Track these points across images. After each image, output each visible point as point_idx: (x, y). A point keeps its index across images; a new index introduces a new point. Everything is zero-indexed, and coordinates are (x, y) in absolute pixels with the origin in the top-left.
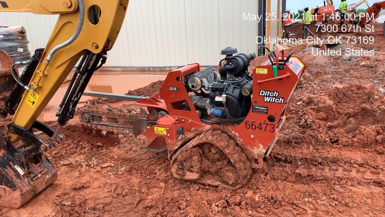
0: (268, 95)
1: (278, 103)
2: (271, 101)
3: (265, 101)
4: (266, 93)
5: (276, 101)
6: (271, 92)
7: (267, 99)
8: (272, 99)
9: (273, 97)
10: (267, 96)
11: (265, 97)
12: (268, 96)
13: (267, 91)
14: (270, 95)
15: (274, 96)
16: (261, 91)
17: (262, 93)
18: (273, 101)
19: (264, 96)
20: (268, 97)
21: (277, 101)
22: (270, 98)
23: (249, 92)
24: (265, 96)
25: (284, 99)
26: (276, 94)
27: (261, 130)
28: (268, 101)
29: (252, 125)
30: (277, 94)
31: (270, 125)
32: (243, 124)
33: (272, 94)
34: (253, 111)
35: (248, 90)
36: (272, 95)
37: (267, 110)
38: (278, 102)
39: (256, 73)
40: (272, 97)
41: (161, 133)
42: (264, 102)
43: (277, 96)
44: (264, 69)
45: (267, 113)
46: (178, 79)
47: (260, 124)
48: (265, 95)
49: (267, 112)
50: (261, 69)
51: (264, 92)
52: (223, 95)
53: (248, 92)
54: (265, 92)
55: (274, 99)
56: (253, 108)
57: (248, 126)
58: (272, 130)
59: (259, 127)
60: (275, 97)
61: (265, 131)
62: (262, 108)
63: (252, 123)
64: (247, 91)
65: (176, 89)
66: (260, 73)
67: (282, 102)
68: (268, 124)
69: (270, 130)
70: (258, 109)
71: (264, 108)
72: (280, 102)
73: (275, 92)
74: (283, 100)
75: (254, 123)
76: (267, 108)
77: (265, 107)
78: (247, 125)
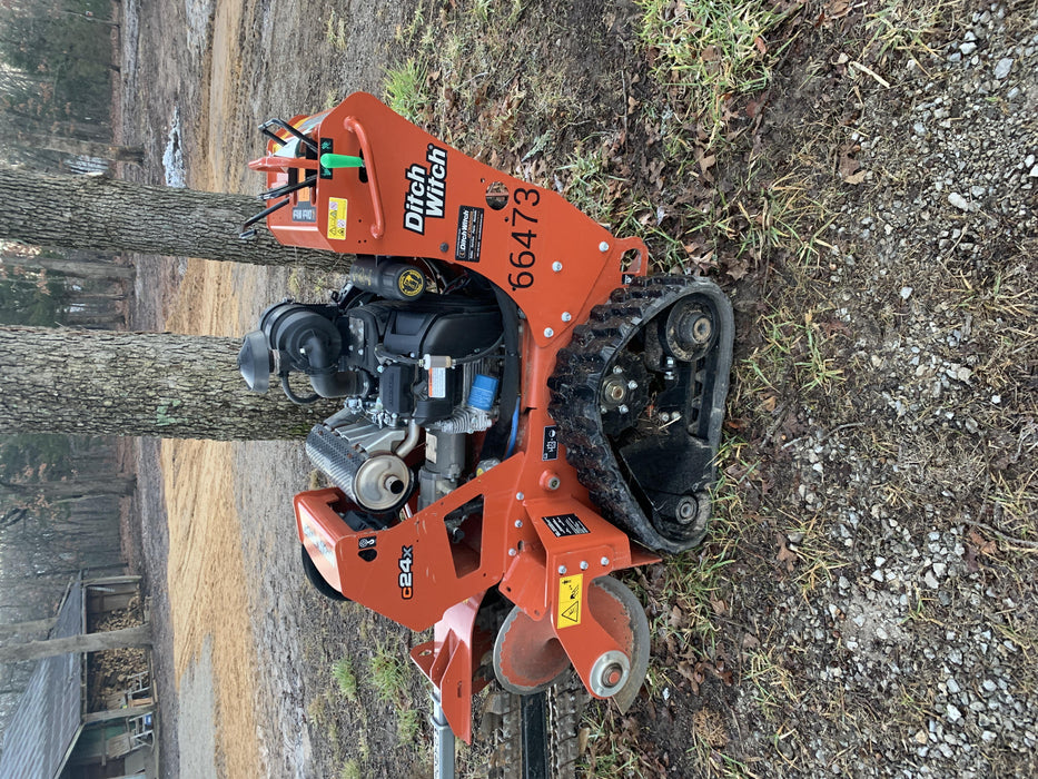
0: (421, 203)
1: (445, 167)
2: (441, 193)
3: (440, 213)
4: (413, 208)
5: (441, 176)
6: (410, 192)
7: (435, 206)
8: (434, 191)
9: (426, 184)
10: (425, 207)
11: (428, 212)
12: (425, 203)
13: (408, 206)
14: (421, 194)
15: (422, 180)
16: (408, 225)
17: (414, 221)
18: (441, 186)
19: (424, 216)
20: (429, 203)
21: (438, 171)
22: (429, 195)
23: (413, 272)
24: (425, 211)
25: (431, 147)
26: (416, 173)
27: (535, 236)
28: (440, 203)
29: (521, 266)
30: (415, 169)
31: (519, 203)
32: (518, 296)
33: (418, 189)
34: (477, 260)
35: (406, 275)
36: (421, 186)
37: (470, 209)
38: (442, 169)
39: (344, 238)
40: (428, 188)
41: (579, 597)
42: (443, 217)
43: (422, 172)
44: (331, 210)
45: (481, 211)
46: (368, 555)
47: (515, 235)
48: (421, 211)
49: (476, 209)
50: (329, 220)
51: (409, 215)
52: (427, 367)
53: (413, 276)
54: (410, 210)
55: (431, 181)
56: (466, 259)
57: (525, 280)
58: (533, 197)
59: (525, 240)
60: (427, 177)
61: (536, 221)
62: (465, 227)
63: (515, 265)
64: (409, 278)
65: (408, 561)
66: (345, 227)
67: (443, 154)
68: (515, 210)
69: (534, 204)
70: (468, 241)
71: (465, 220)
72: (443, 163)
73: (409, 175)
74: (436, 152)
75: (516, 261)
76: (462, 209)
77: (462, 217)
78: (522, 283)
